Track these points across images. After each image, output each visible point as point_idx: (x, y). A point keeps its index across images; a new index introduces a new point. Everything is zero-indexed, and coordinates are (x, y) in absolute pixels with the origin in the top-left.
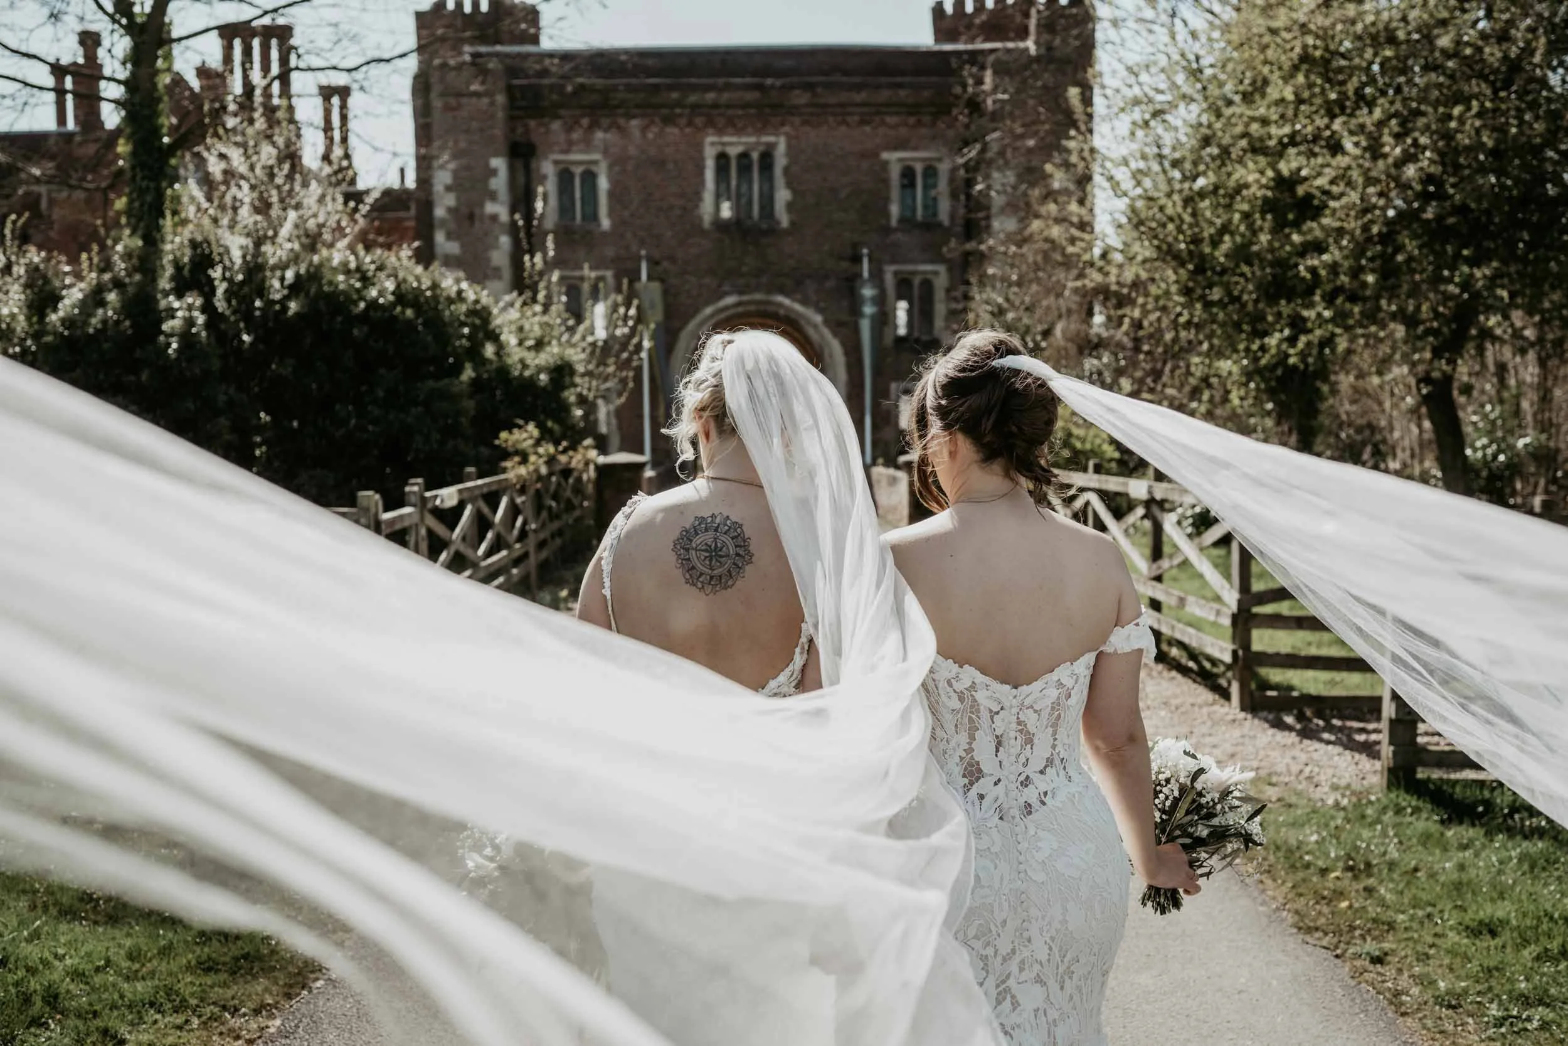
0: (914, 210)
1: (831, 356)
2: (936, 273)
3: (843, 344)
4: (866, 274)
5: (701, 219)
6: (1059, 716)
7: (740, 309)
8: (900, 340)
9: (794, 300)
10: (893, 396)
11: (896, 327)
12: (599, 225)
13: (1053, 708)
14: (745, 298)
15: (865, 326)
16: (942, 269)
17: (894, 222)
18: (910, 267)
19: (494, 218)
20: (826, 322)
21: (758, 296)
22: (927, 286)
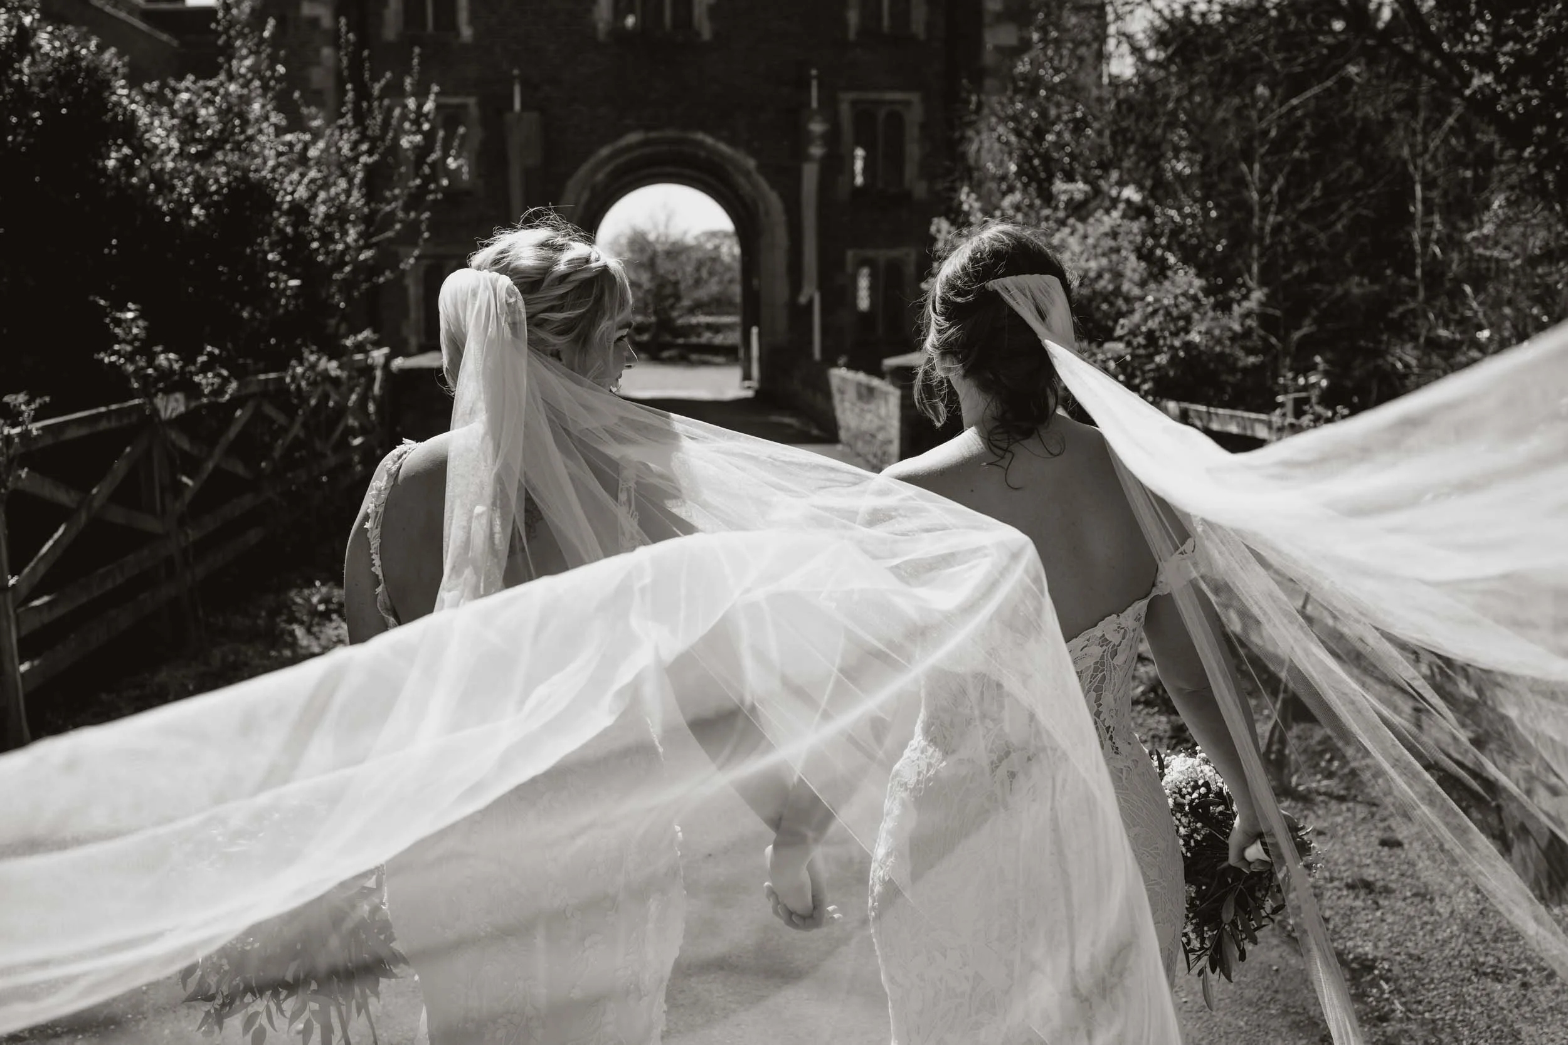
0: (880, 19)
1: (767, 213)
2: (907, 104)
3: (782, 196)
4: (814, 104)
5: (594, 28)
6: (1104, 677)
7: (647, 150)
8: (857, 191)
9: (720, 138)
10: (849, 269)
11: (853, 177)
12: (458, 34)
13: (1096, 670)
14: (653, 135)
15: (810, 174)
16: (915, 97)
17: (852, 35)
18: (873, 96)
19: (314, 22)
20: (761, 168)
21: (671, 133)
22: (896, 120)
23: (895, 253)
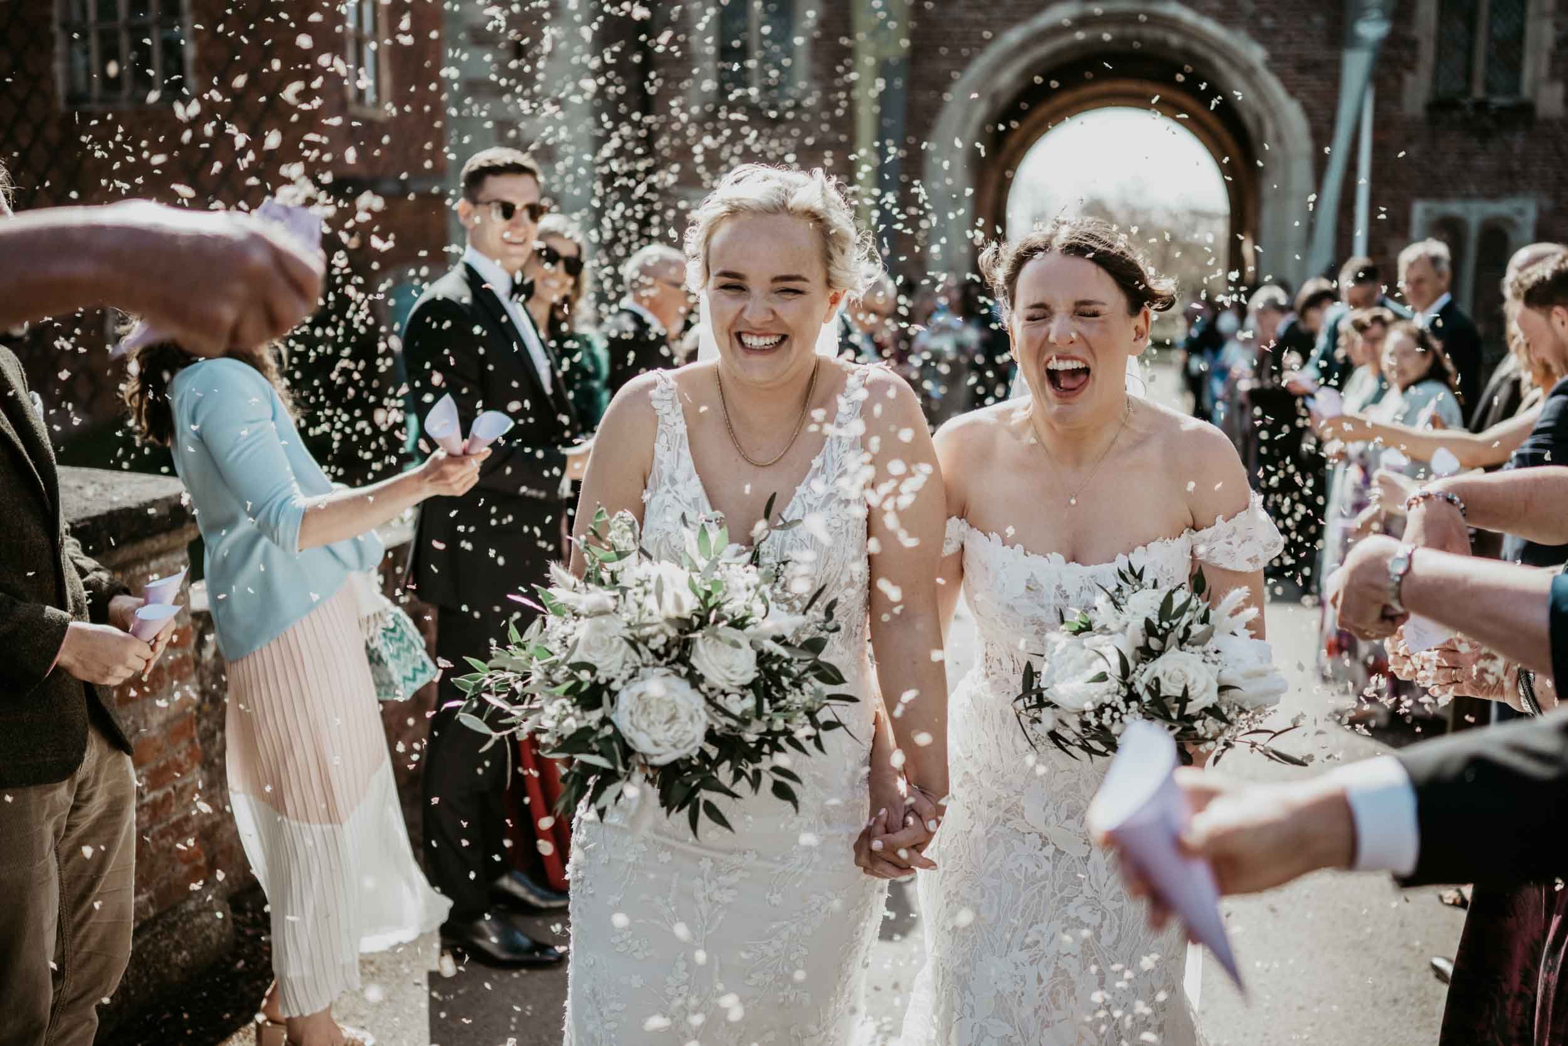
9: (1205, 12)
14: (1094, 8)
20: (1275, 63)
21: (1123, 5)
23: (1502, 208)
